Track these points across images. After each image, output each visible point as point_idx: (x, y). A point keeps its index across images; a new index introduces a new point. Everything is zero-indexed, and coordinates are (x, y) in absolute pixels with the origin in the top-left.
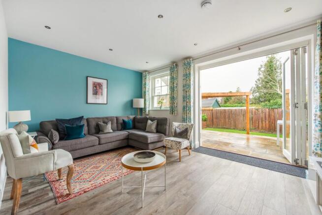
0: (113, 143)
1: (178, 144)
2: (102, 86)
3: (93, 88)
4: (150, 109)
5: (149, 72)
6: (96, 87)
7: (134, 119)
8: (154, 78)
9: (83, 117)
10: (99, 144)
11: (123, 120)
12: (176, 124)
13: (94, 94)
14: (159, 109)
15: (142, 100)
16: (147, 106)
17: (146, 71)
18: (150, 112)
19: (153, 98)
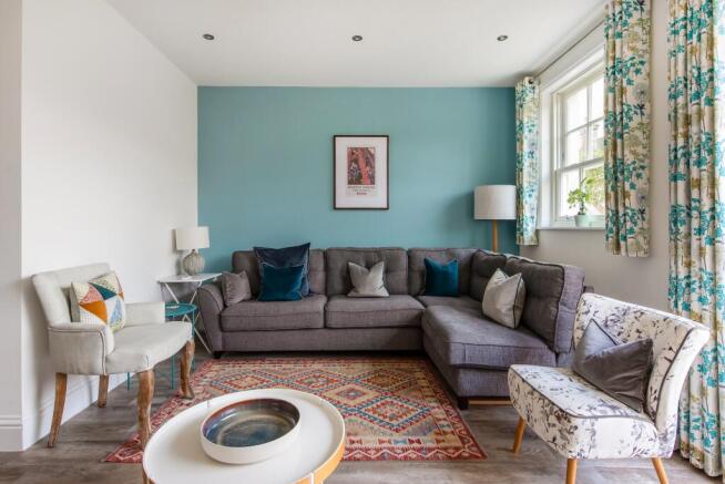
0: (368, 333)
1: (553, 419)
2: (372, 156)
3: (350, 166)
4: (545, 222)
5: (534, 76)
6: (356, 161)
7: (473, 258)
8: (562, 97)
9: (309, 244)
10: (325, 327)
11: (426, 261)
12: (599, 306)
13: (350, 182)
14: (572, 225)
15: (508, 192)
16: (527, 213)
17: (521, 76)
18: (544, 237)
19: (555, 178)
